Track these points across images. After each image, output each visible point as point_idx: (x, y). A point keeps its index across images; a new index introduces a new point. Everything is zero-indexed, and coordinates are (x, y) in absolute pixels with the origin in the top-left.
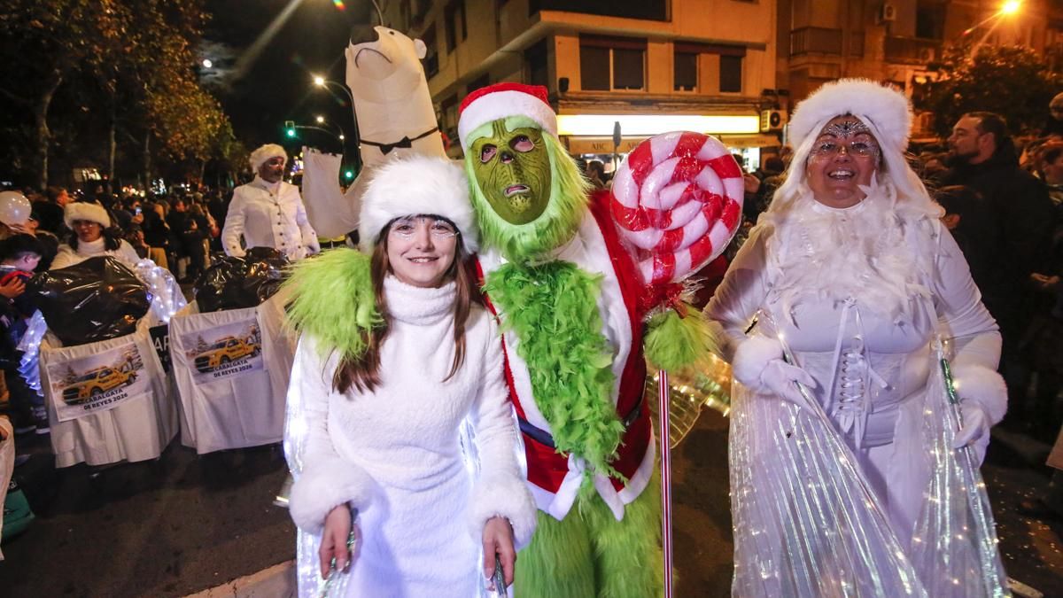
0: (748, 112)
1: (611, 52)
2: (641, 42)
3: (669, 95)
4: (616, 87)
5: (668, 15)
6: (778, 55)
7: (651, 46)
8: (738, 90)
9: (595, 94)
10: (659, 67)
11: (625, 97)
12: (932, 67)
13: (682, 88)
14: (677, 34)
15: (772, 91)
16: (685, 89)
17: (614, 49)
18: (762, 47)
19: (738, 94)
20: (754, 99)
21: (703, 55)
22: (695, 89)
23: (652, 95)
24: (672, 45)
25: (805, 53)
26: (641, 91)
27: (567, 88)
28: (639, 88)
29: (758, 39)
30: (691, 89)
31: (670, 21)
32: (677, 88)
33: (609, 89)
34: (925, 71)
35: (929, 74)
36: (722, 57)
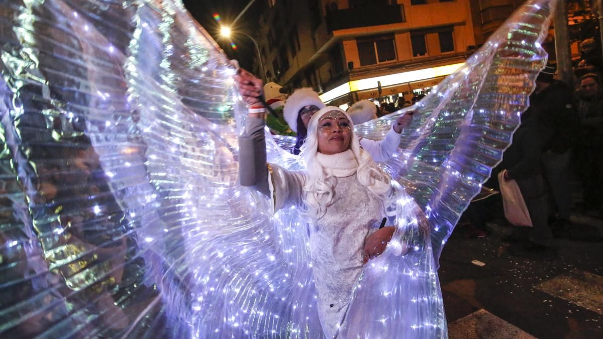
0: (460, 61)
1: (375, 44)
2: (391, 35)
3: (411, 60)
4: (379, 62)
5: (404, 18)
6: (474, 26)
7: (397, 36)
8: (453, 49)
9: (368, 67)
10: (403, 47)
11: (386, 65)
12: (577, 14)
13: (418, 55)
14: (410, 27)
15: (473, 46)
16: (421, 55)
17: (376, 42)
18: (463, 24)
19: (453, 52)
20: (463, 53)
21: (428, 35)
22: (426, 54)
23: (401, 62)
24: (409, 33)
25: (490, 22)
26: (395, 61)
27: (353, 67)
28: (393, 59)
29: (460, 20)
30: (424, 55)
31: (405, 21)
32: (415, 55)
33: (376, 63)
34: (573, 17)
35: (575, 18)
36: (440, 34)
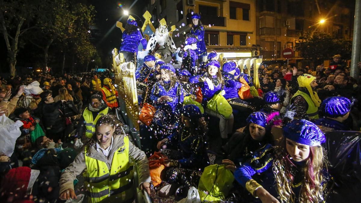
0: (248, 51)
1: (209, 35)
2: (217, 32)
3: (226, 47)
4: (210, 45)
5: (225, 25)
6: (256, 35)
7: (220, 33)
8: (245, 45)
10: (223, 39)
11: (213, 47)
12: (300, 38)
13: (229, 45)
14: (228, 30)
15: (255, 45)
16: (230, 45)
17: (210, 34)
18: (252, 33)
19: (245, 46)
20: (250, 47)
21: (235, 35)
22: (233, 45)
23: (221, 47)
24: (226, 33)
25: (264, 34)
28: (217, 45)
29: (251, 31)
30: (232, 45)
31: (226, 26)
32: (228, 45)
34: (299, 39)
35: (300, 40)
36: (241, 36)
